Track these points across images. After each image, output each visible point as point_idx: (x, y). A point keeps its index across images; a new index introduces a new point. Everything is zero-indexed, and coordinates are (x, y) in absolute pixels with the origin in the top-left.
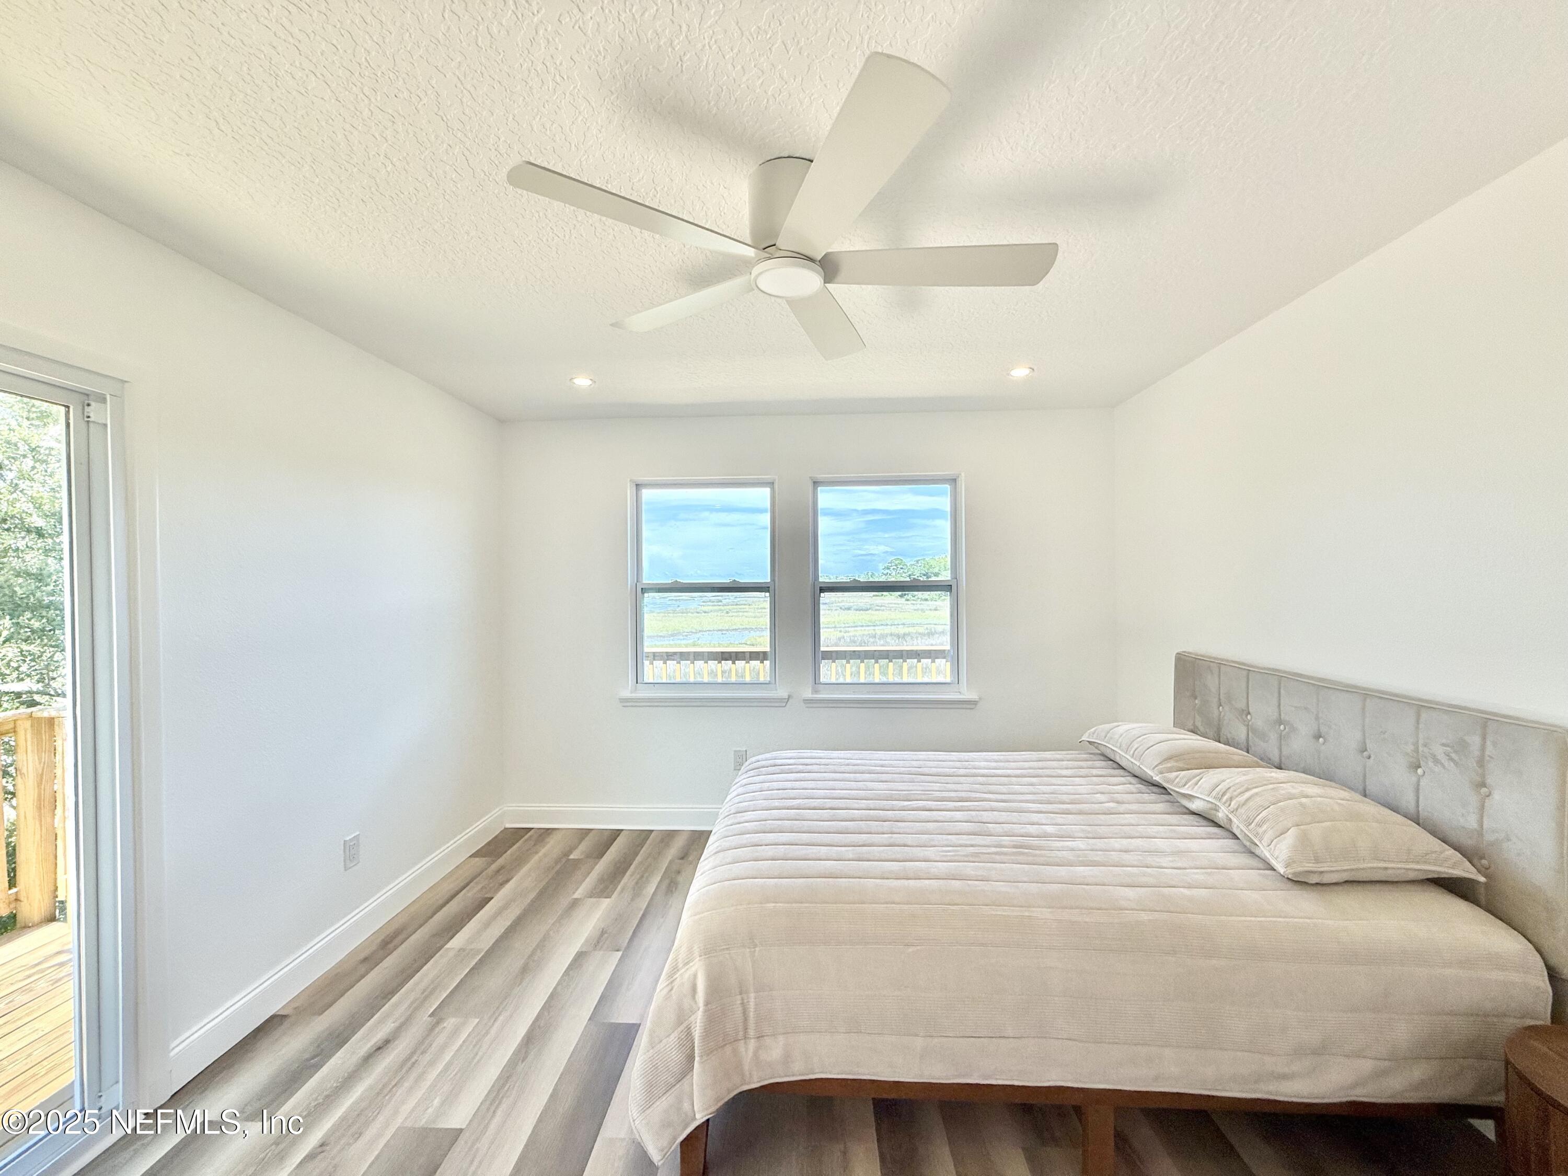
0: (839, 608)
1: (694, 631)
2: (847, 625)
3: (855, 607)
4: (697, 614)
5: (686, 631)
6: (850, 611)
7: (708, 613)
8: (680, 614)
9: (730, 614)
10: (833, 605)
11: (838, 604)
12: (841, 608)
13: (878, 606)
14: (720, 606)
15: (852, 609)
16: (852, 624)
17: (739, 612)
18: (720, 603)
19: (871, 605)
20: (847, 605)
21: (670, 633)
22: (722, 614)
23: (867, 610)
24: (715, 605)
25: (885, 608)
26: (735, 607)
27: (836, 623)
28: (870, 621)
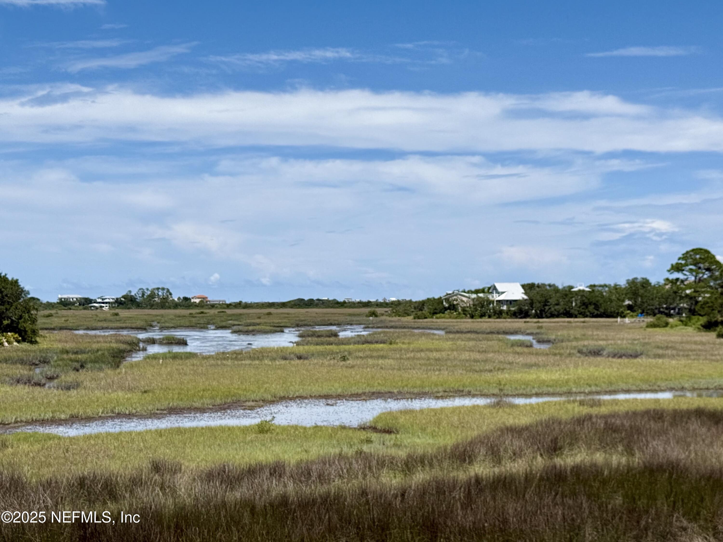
0: (575, 352)
1: (269, 398)
2: (594, 389)
3: (610, 349)
4: (283, 362)
5: (253, 397)
6: (599, 359)
7: (306, 358)
8: (248, 362)
9: (350, 362)
10: (564, 344)
11: (574, 344)
12: (580, 352)
13: (658, 347)
14: (331, 344)
15: (605, 353)
16: (604, 387)
17: (367, 357)
18: (332, 339)
19: (645, 344)
20: (591, 344)
21: (218, 401)
22: (332, 362)
23: (636, 356)
24: (322, 344)
25: (674, 352)
26: (360, 346)
27: (571, 384)
28: (643, 381)
